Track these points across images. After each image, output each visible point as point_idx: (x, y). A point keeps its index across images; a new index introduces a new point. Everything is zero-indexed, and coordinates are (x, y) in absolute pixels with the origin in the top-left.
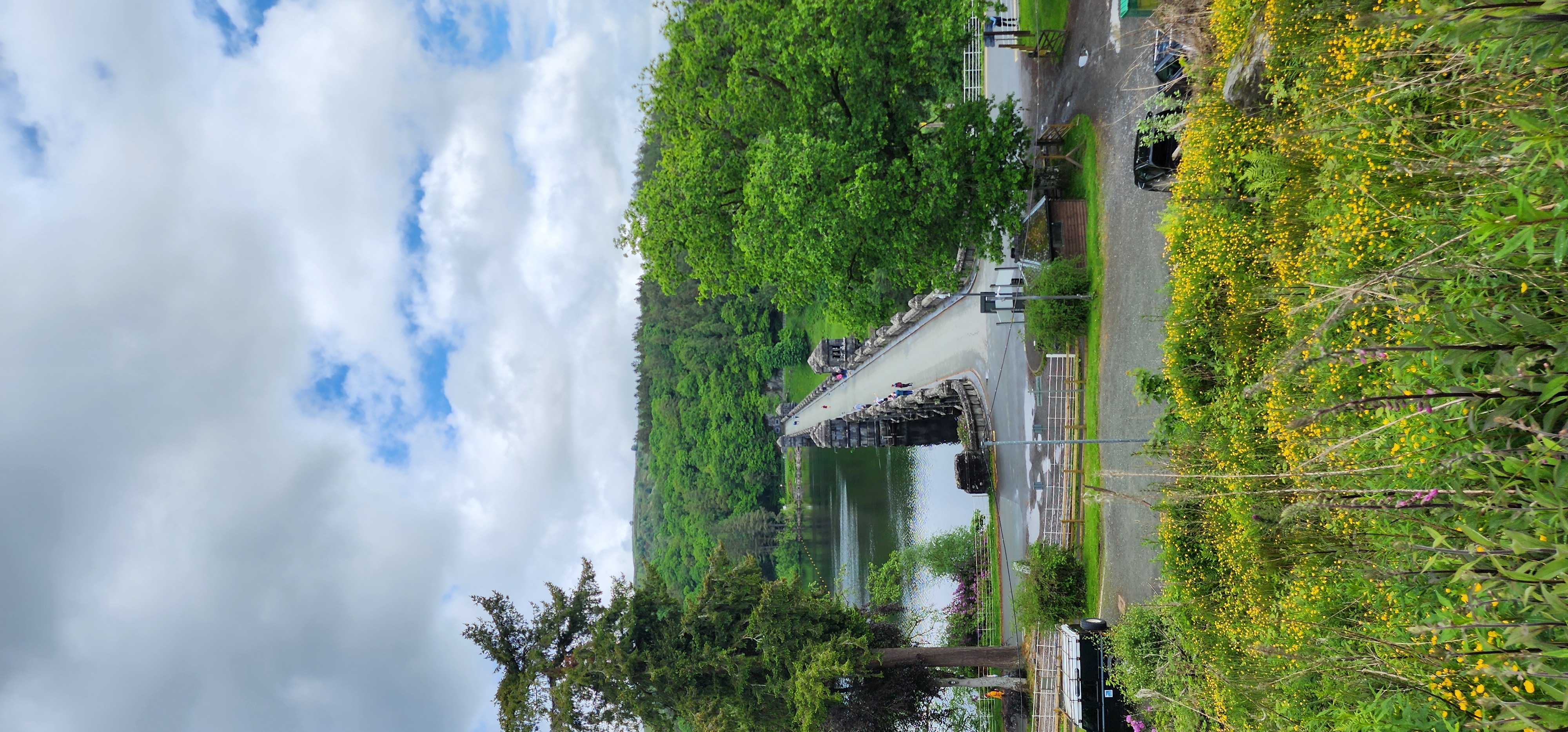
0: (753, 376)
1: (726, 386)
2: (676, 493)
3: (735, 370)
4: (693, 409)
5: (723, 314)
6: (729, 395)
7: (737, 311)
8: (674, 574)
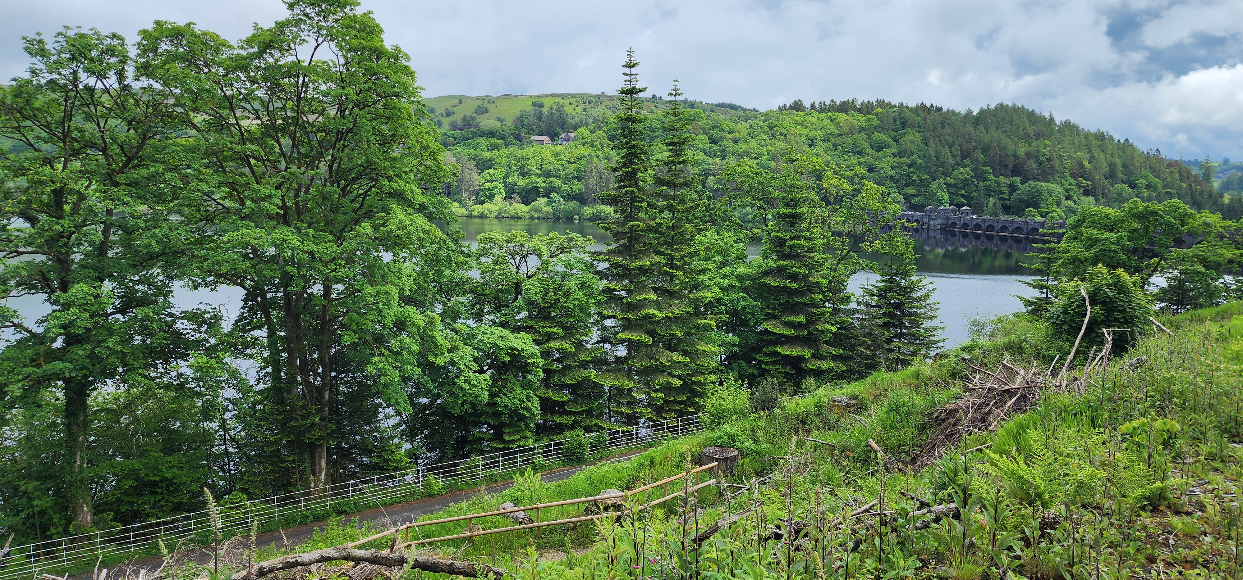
0: (911, 191)
1: (898, 170)
2: (784, 131)
3: (915, 178)
4: (866, 145)
5: (962, 170)
6: (893, 173)
7: (967, 180)
8: (714, 128)
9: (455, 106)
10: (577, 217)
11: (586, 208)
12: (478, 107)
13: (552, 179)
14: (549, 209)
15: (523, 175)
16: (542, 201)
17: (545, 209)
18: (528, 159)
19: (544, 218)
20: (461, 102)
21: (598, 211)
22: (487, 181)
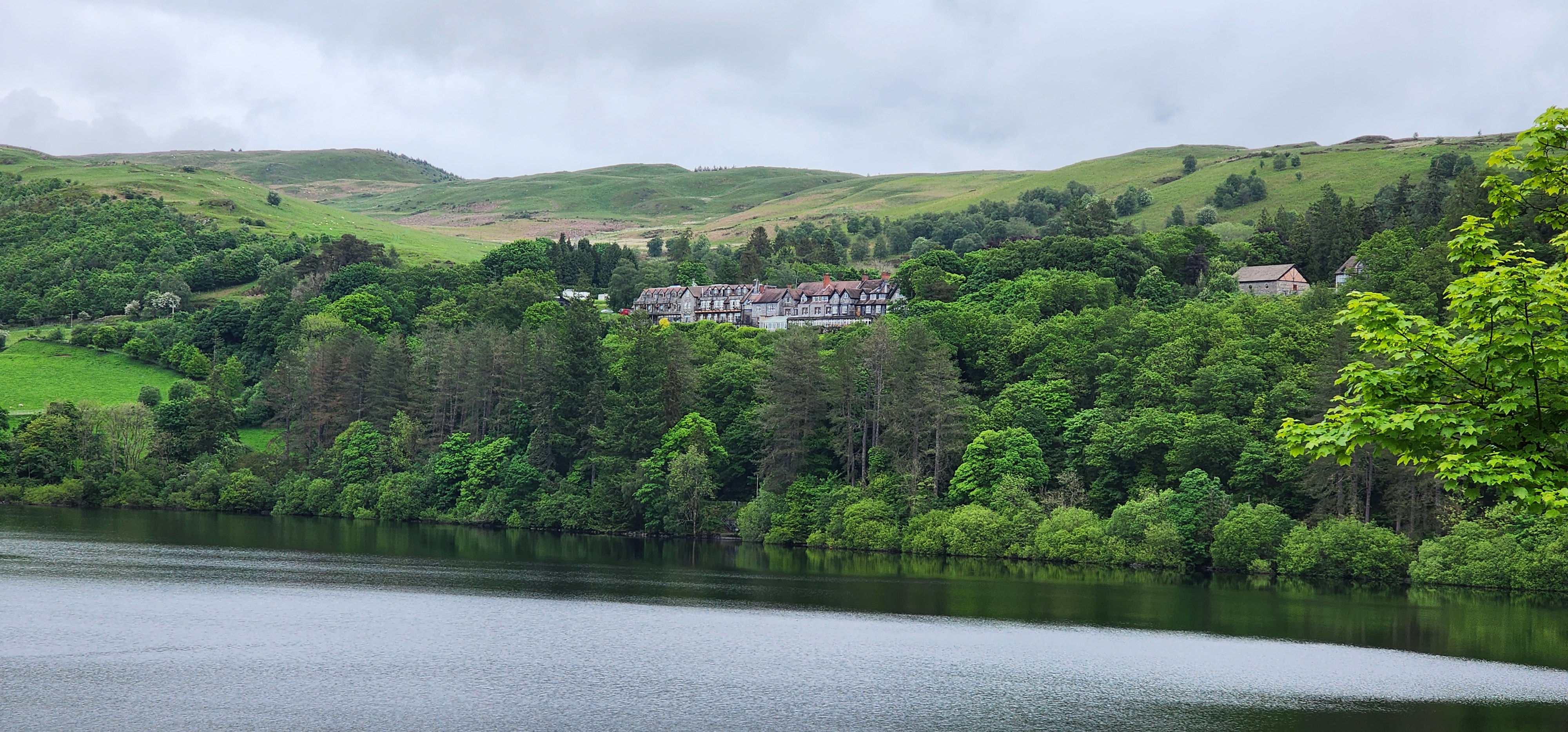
9: (1164, 181)
10: (1262, 564)
11: (1300, 529)
12: (1234, 181)
13: (1217, 418)
14: (1168, 530)
15: (1125, 401)
16: (1151, 498)
17: (1156, 531)
18: (1157, 343)
19: (1148, 566)
20: (1190, 166)
21: (1343, 546)
22: (1000, 423)
